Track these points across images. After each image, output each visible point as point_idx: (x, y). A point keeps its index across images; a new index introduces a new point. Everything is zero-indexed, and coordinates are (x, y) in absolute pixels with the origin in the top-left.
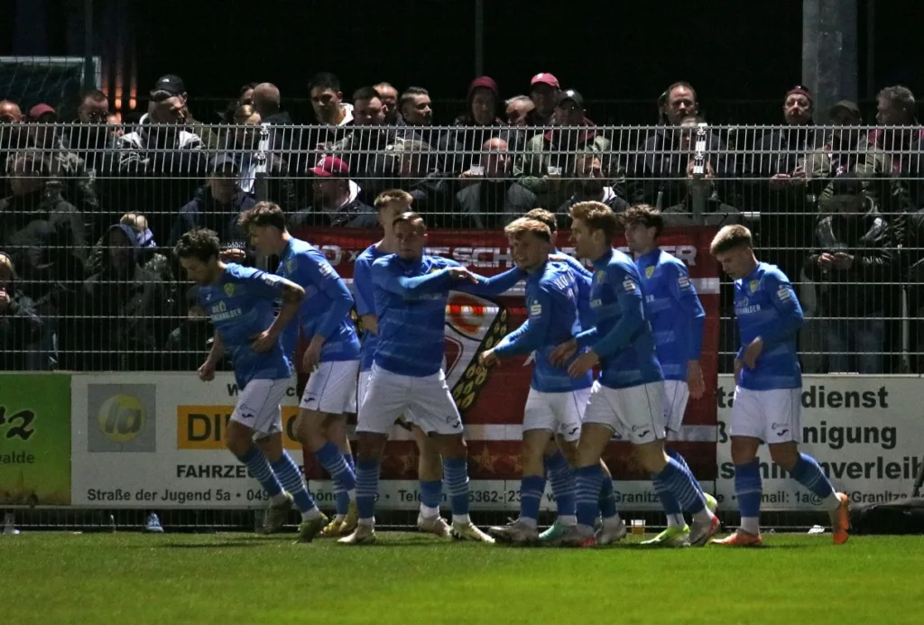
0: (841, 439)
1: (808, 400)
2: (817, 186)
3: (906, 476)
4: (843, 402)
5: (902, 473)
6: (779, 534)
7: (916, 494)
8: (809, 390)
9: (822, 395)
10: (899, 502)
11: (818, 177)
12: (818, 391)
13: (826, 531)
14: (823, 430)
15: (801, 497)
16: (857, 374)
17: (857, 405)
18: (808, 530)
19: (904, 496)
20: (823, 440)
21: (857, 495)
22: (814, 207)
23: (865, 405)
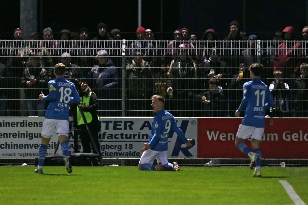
0: (32, 137)
1: (22, 125)
2: (25, 59)
3: (52, 148)
4: (33, 125)
5: (51, 147)
6: (13, 166)
7: (55, 153)
8: (22, 122)
9: (26, 123)
10: (50, 156)
11: (26, 56)
12: (25, 122)
13: (28, 165)
14: (27, 134)
15: (20, 155)
16: (37, 117)
17: (37, 126)
18: (22, 165)
19: (52, 154)
20: (27, 137)
21: (37, 154)
22: (25, 65)
23: (40, 126)
